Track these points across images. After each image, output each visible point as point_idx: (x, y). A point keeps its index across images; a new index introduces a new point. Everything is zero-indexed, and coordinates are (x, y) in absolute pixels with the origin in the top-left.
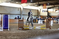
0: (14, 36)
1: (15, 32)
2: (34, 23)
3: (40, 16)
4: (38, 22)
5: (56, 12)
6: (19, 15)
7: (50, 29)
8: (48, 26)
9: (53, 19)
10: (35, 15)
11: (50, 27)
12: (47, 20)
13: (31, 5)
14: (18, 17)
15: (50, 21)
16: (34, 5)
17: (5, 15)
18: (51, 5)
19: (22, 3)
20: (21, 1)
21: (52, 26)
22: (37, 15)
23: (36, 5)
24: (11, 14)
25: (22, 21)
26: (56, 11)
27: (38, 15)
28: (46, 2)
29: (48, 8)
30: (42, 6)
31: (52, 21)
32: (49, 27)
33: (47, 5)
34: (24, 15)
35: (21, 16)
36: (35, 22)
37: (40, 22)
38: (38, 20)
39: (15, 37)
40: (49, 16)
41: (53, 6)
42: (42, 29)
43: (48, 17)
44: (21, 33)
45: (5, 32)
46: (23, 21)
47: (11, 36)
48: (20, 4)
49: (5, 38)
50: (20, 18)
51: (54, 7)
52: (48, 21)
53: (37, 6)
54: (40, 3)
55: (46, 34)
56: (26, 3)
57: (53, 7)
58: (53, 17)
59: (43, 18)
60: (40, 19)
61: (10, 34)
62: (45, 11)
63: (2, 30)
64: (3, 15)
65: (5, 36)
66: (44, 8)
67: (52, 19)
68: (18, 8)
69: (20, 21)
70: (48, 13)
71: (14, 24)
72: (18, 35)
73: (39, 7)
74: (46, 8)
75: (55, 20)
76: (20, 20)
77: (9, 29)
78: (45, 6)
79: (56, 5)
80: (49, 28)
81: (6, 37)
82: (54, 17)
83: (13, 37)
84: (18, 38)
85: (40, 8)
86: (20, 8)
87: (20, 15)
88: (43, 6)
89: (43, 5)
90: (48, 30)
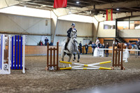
0: (36, 85)
1: (38, 77)
2: (83, 54)
3: (99, 38)
4: (93, 53)
5: (137, 28)
6: (47, 35)
7: (122, 69)
8: (117, 63)
9: (128, 45)
10: (86, 37)
11: (122, 65)
12: (116, 48)
13: (77, 12)
14: (46, 40)
15: (122, 51)
16: (83, 12)
17: (14, 36)
18: (125, 12)
19: (55, 8)
20: (54, 2)
21: (126, 61)
22: (90, 35)
23: (89, 11)
24: (29, 34)
25: (54, 49)
26: (136, 25)
27: (92, 37)
28: (113, 4)
29: (117, 20)
30: (102, 15)
31: (127, 50)
32: (119, 65)
33: (115, 13)
34: (59, 35)
35: (52, 39)
36: (85, 52)
37: (97, 52)
38: (94, 47)
39: (40, 89)
40: (119, 38)
41: (129, 14)
42: (102, 69)
43: (116, 41)
44: (53, 79)
45: (14, 77)
46: (57, 49)
47: (28, 87)
48: (51, 9)
49: (14, 91)
50: (49, 42)
51: (132, 16)
52: (116, 50)
53: (90, 15)
54: (97, 7)
55: (112, 81)
56: (65, 7)
57: (129, 17)
58: (128, 40)
59: (105, 43)
60: (99, 45)
61: (27, 82)
62: (110, 27)
63: (9, 72)
64: (10, 36)
65: (16, 85)
66: (107, 20)
67: (125, 45)
68: (47, 20)
69: (51, 49)
70: (118, 32)
71: (36, 58)
72: (45, 83)
73: (95, 16)
74: (112, 20)
75: (134, 48)
76: (50, 47)
77: (25, 69)
78: (109, 15)
79: (136, 11)
80: (120, 68)
81: (17, 87)
82: (131, 40)
83: (34, 89)
84: (46, 90)
85: (99, 20)
86: (52, 19)
87: (51, 35)
88: (105, 15)
89: (105, 12)
90: (117, 71)
